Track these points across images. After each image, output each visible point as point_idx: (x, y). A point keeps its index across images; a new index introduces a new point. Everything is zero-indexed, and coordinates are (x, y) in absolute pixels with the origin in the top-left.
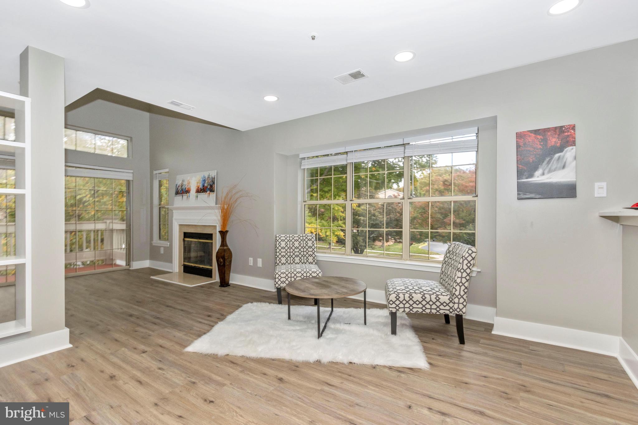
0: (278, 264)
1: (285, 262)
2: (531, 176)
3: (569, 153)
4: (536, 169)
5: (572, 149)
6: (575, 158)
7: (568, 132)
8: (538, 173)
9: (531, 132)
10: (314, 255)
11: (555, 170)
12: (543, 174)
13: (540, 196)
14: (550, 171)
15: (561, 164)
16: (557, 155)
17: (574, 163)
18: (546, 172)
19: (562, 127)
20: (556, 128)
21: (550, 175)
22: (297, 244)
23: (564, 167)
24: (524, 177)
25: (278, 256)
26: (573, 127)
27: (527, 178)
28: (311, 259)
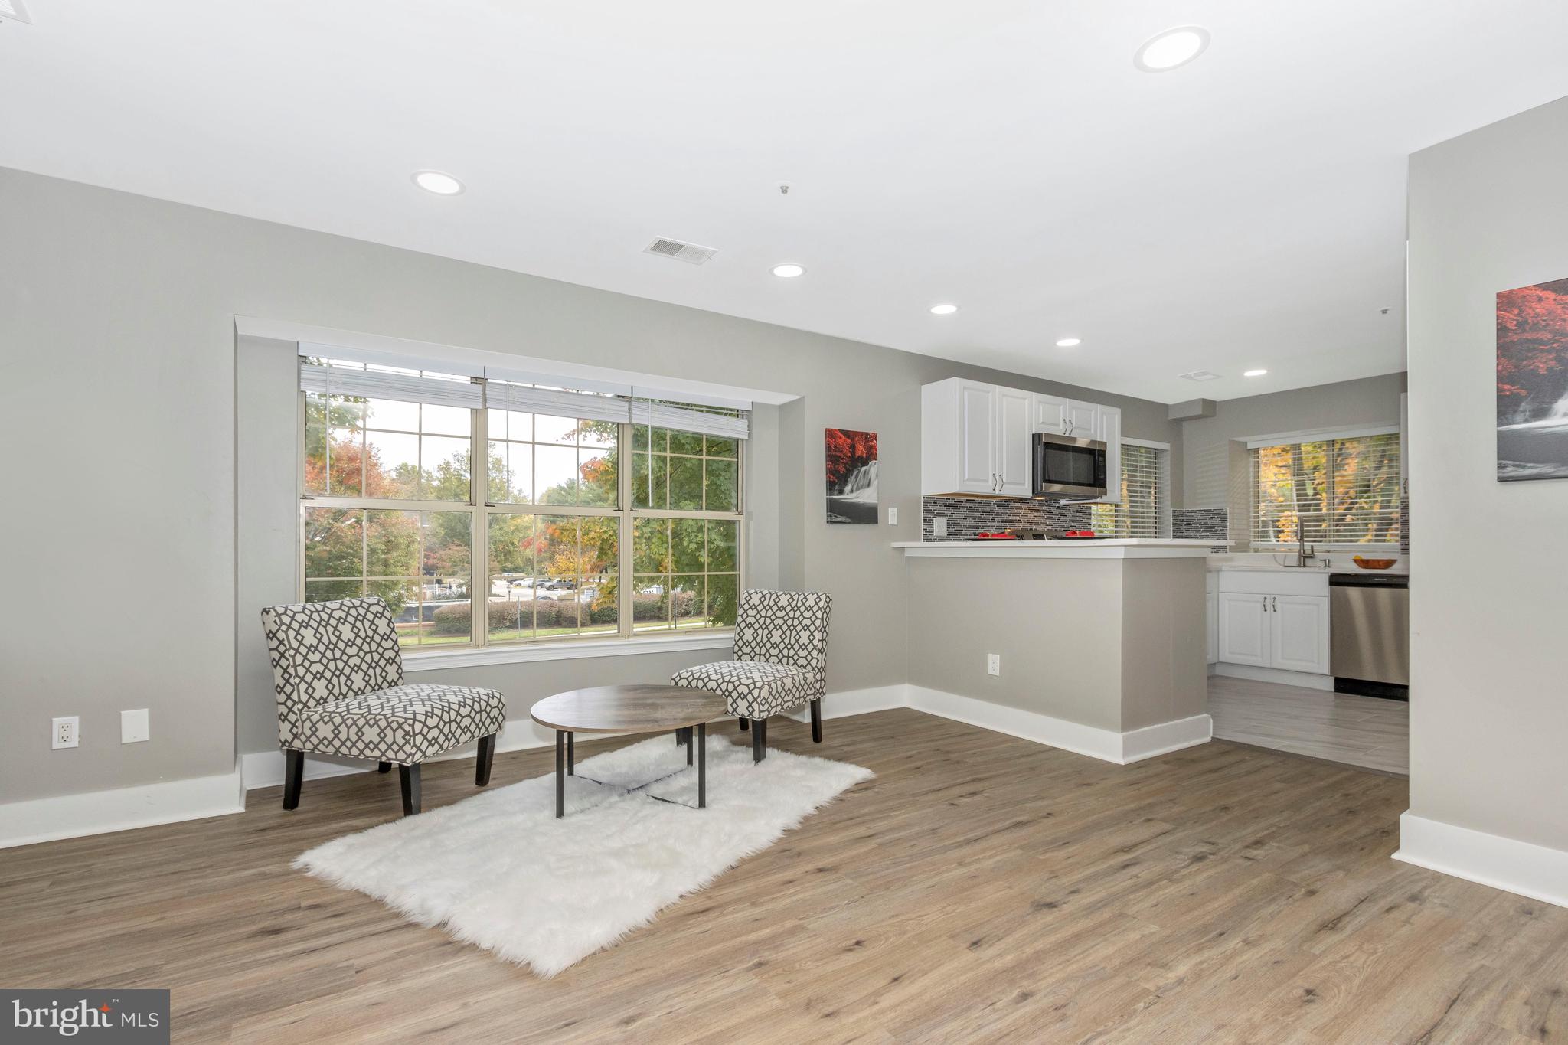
0: (305, 705)
1: (325, 693)
2: (841, 492)
3: (873, 468)
4: (845, 483)
5: (875, 463)
6: (877, 476)
7: (872, 441)
8: (848, 489)
9: (842, 431)
10: (398, 660)
11: (861, 488)
12: (852, 491)
13: (848, 520)
14: (858, 489)
15: (866, 482)
16: (864, 468)
17: (876, 482)
18: (855, 488)
19: (867, 434)
20: (862, 433)
21: (859, 492)
22: (347, 632)
23: (869, 485)
24: (836, 492)
25: (302, 679)
26: (875, 437)
27: (837, 495)
28: (391, 670)
